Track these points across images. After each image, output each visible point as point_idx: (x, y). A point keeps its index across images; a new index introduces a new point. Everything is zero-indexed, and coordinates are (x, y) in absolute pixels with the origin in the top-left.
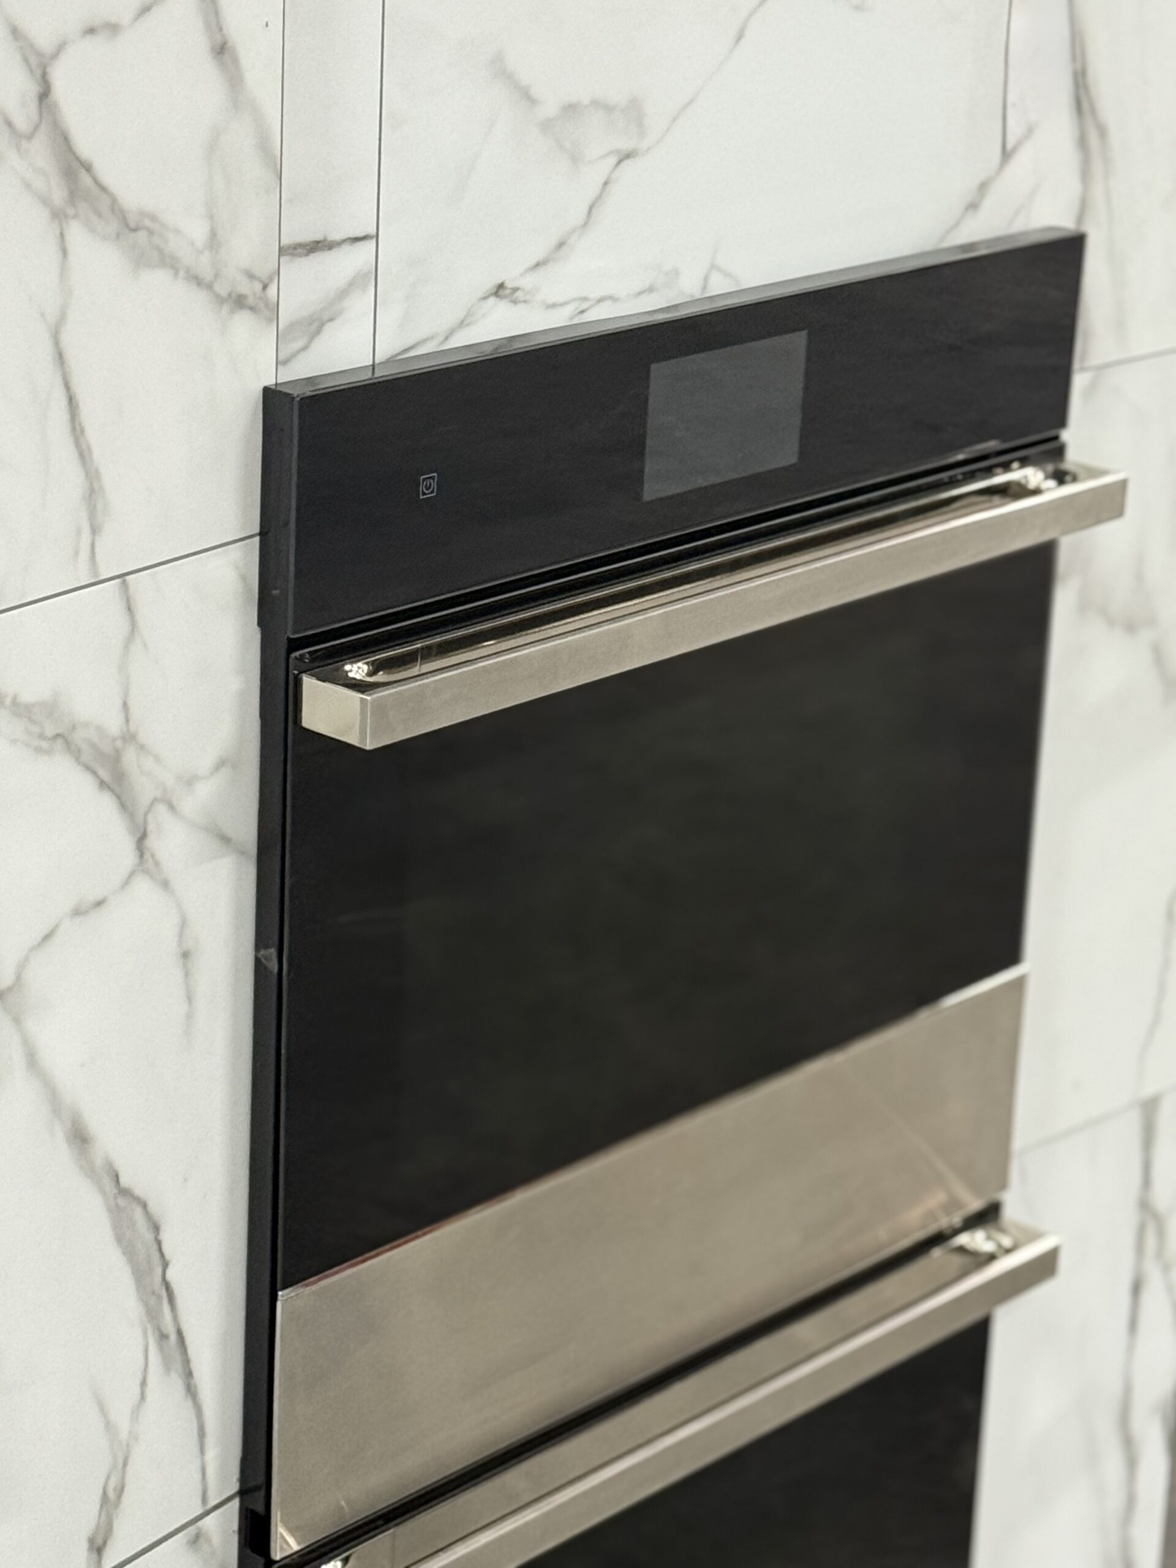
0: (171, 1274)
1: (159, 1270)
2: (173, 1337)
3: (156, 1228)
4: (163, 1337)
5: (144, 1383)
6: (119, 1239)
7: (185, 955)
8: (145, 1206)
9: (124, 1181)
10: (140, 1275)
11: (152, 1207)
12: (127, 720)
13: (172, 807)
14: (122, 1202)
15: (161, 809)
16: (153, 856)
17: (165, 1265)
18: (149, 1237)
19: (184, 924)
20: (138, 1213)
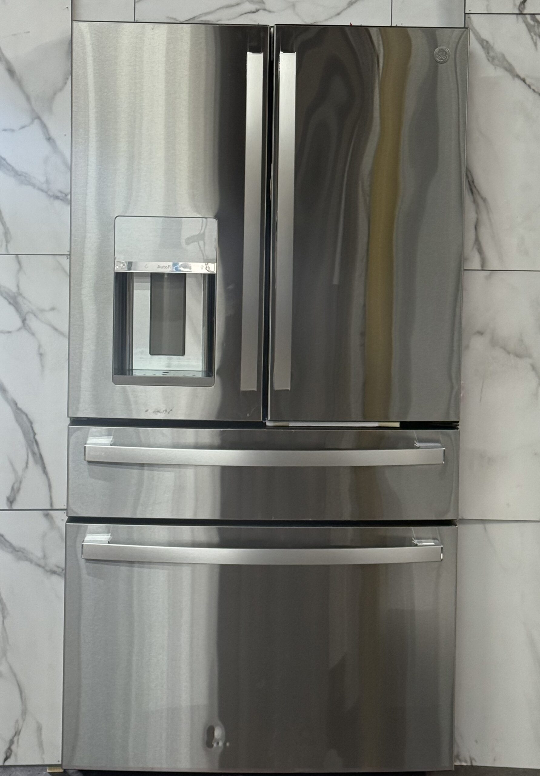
0: (37, 437)
1: (32, 435)
2: (38, 455)
3: (31, 423)
4: (34, 454)
5: (27, 463)
6: (17, 421)
7: (41, 355)
8: (27, 415)
9: (20, 405)
10: (25, 434)
11: (30, 417)
12: (19, 289)
13: (35, 315)
14: (18, 412)
15: (31, 316)
16: (28, 325)
17: (35, 434)
18: (28, 424)
19: (40, 347)
20: (24, 417)
